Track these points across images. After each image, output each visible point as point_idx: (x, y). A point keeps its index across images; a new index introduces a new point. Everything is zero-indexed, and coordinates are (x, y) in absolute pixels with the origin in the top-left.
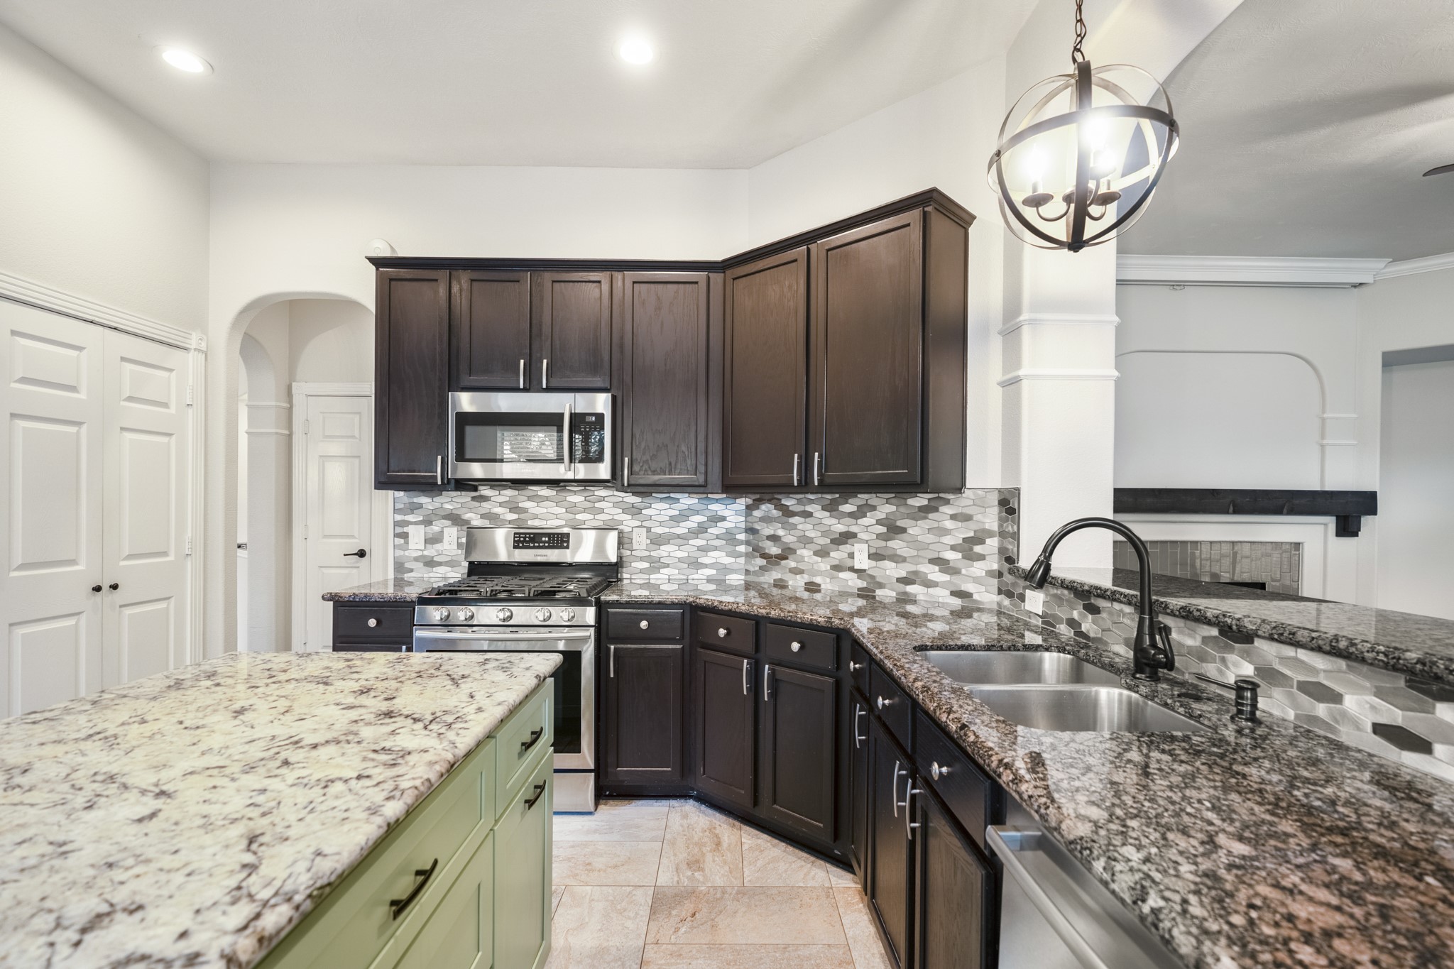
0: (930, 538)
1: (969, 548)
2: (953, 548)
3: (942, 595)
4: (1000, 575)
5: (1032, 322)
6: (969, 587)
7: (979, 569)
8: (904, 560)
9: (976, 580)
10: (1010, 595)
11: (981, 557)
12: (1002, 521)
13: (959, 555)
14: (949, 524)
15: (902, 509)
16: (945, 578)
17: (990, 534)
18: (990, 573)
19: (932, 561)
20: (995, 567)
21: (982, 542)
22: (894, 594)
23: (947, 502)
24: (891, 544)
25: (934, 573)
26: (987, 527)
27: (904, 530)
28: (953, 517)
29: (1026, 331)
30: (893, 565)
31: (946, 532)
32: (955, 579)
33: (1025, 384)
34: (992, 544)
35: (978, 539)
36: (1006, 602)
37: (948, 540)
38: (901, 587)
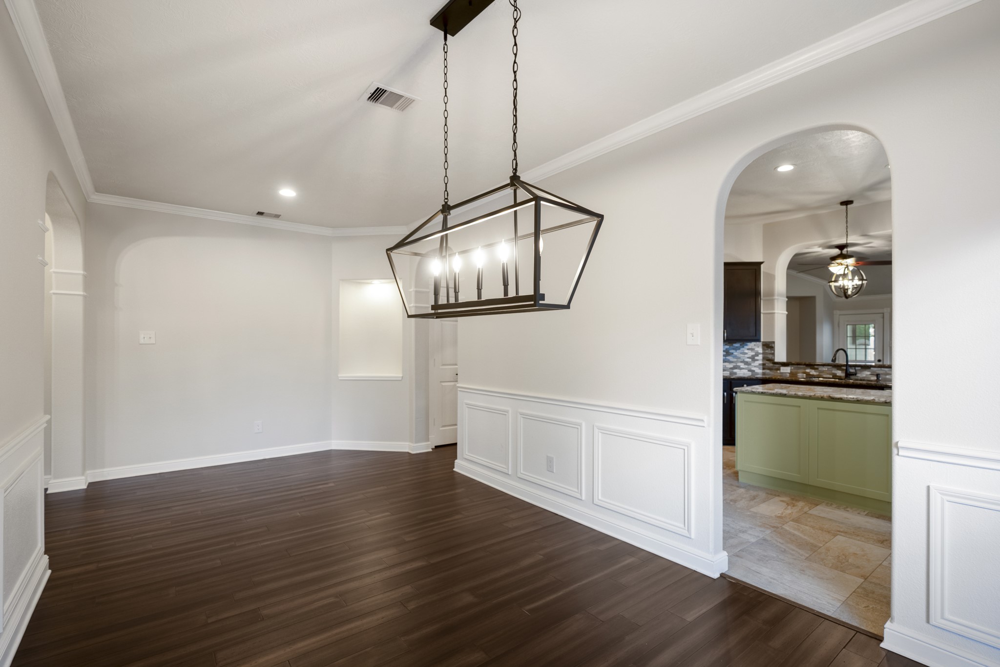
0: (741, 355)
1: (753, 358)
2: (748, 358)
3: (746, 371)
4: (764, 364)
5: (778, 299)
6: (753, 369)
7: (757, 363)
8: (732, 362)
9: (755, 366)
10: (770, 369)
11: (757, 360)
12: (763, 349)
13: (750, 360)
14: (746, 351)
15: (731, 347)
16: (747, 366)
17: (760, 354)
18: (760, 364)
19: (741, 362)
20: (761, 362)
21: (758, 356)
22: (729, 373)
23: (747, 345)
24: (727, 358)
25: (742, 365)
26: (759, 352)
27: (732, 353)
28: (748, 349)
29: (776, 301)
30: (728, 364)
31: (746, 354)
32: (750, 367)
33: (776, 314)
34: (760, 357)
35: (757, 354)
36: (768, 371)
37: (746, 356)
38: (731, 370)
